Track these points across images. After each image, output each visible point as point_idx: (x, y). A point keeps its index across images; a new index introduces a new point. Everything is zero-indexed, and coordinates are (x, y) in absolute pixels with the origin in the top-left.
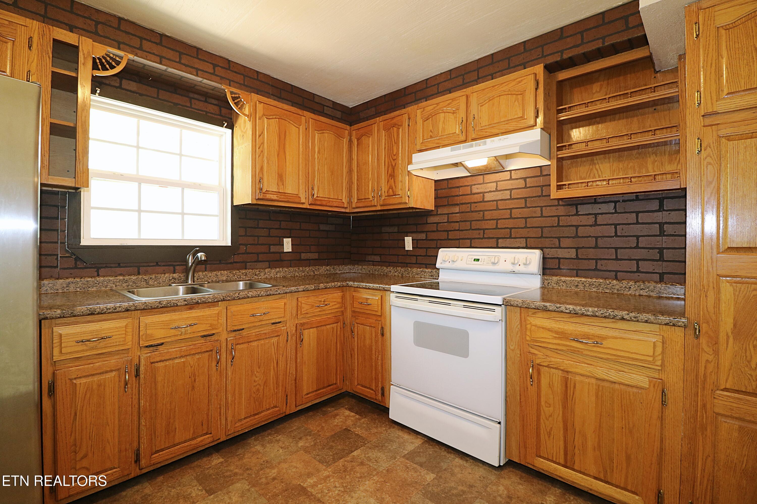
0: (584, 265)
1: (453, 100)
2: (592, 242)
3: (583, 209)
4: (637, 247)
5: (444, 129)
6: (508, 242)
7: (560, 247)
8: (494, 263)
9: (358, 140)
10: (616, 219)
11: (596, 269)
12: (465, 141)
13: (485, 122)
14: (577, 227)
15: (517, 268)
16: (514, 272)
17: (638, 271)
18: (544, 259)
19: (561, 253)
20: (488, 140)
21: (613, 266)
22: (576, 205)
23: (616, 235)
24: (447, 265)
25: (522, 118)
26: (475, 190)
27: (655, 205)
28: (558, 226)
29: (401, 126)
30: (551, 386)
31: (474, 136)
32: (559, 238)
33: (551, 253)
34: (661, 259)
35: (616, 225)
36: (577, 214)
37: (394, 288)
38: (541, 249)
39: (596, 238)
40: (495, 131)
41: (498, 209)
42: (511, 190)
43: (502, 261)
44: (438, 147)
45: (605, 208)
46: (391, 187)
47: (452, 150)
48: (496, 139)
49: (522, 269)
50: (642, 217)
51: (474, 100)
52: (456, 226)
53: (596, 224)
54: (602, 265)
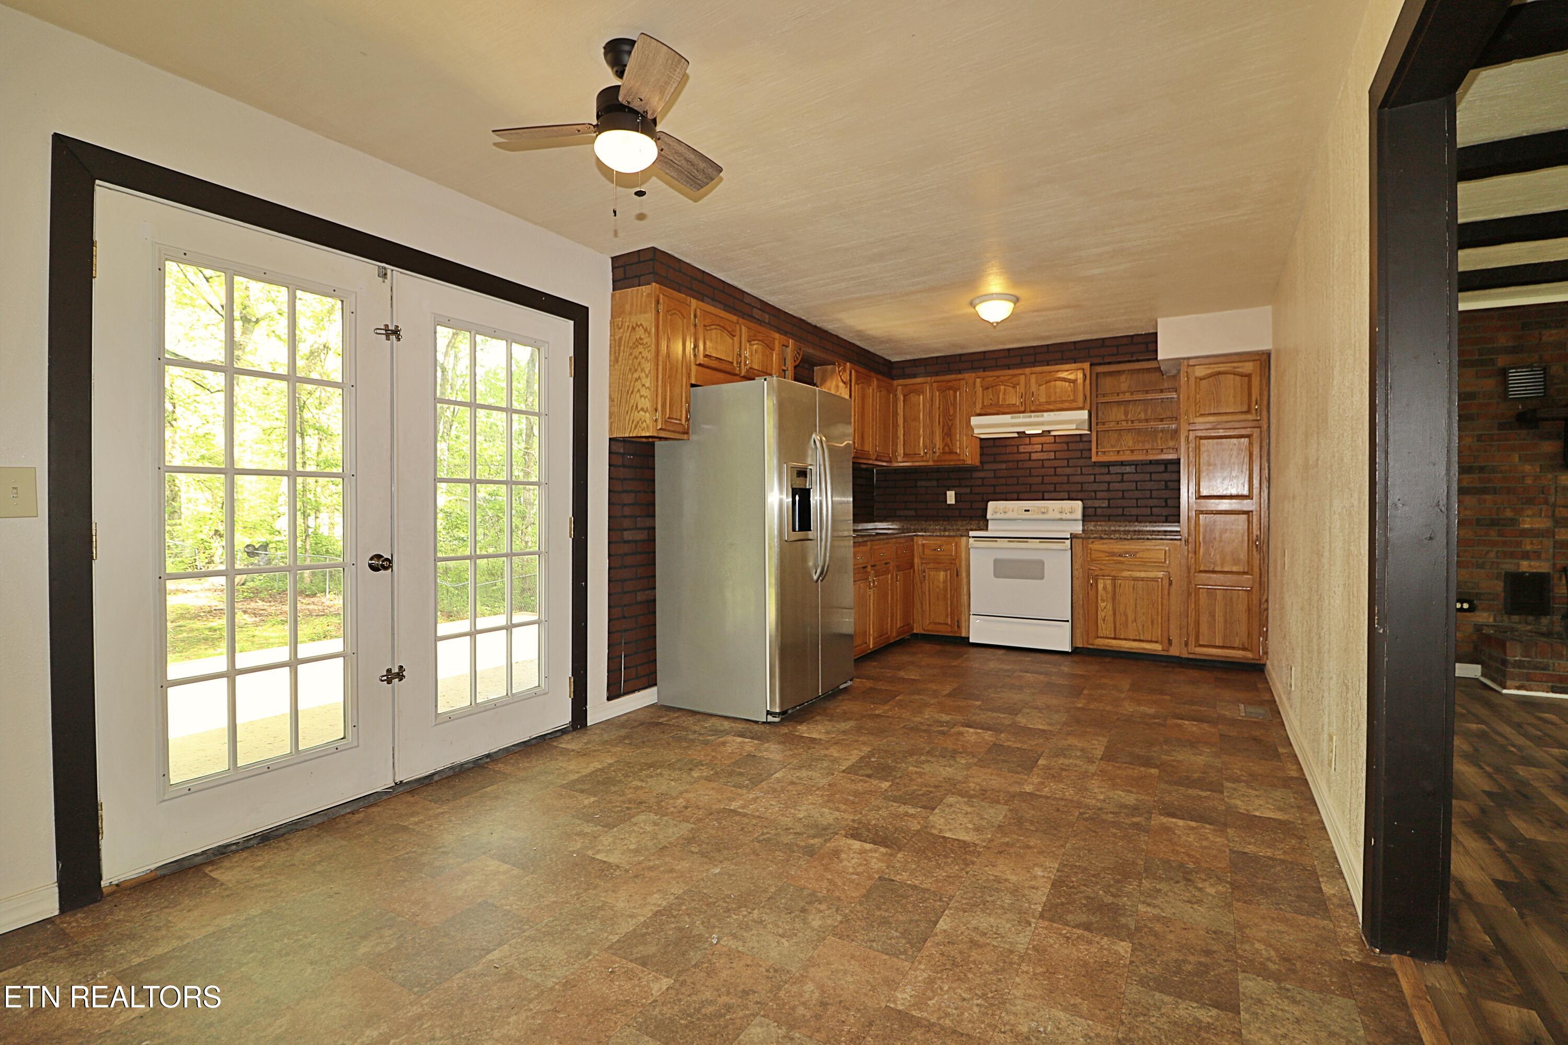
0: (1115, 511)
1: (1014, 376)
2: (1120, 494)
3: (1113, 469)
4: (1151, 498)
5: (1004, 399)
6: (1053, 495)
7: (1096, 499)
8: (1043, 513)
9: (904, 396)
10: (1137, 477)
11: (1123, 515)
12: (1024, 412)
13: (1043, 399)
14: (1109, 483)
15: (1064, 516)
16: (1061, 520)
17: (1151, 515)
18: (1084, 508)
19: (1097, 503)
20: (1045, 414)
21: (1134, 511)
22: (1108, 466)
23: (1137, 489)
24: (998, 516)
25: (1074, 401)
26: (1022, 449)
27: (1162, 468)
28: (1095, 482)
29: (959, 389)
30: (1105, 588)
31: (1033, 409)
32: (1095, 492)
33: (1089, 503)
34: (1166, 506)
35: (1136, 482)
36: (1109, 473)
37: (972, 533)
38: (1081, 500)
39: (1123, 491)
40: (1051, 407)
41: (1043, 467)
42: (1055, 452)
43: (1051, 510)
44: (998, 414)
45: (1128, 469)
46: (947, 445)
47: (1012, 418)
48: (1052, 414)
49: (1069, 516)
50: (1154, 477)
51: (1033, 379)
52: (1003, 481)
53: (1122, 481)
54: (1127, 512)
